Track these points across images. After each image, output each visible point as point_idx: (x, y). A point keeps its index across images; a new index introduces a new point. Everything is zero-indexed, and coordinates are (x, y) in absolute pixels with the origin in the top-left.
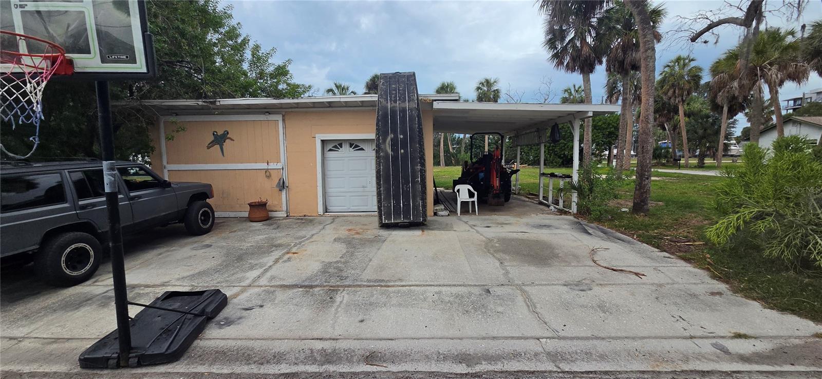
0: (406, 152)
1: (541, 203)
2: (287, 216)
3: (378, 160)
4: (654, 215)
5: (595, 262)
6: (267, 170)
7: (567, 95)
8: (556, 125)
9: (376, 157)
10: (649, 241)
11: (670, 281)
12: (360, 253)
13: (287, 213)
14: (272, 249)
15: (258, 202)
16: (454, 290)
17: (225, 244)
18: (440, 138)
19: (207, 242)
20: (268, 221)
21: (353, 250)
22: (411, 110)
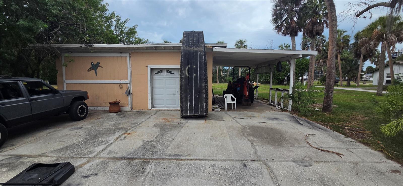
0: (197, 75)
1: (270, 104)
2: (131, 110)
3: (181, 80)
4: (335, 113)
5: (309, 144)
6: (120, 84)
7: (281, 49)
8: (280, 62)
9: (180, 78)
10: (337, 130)
11: (361, 160)
12: (167, 135)
13: (131, 108)
14: (116, 131)
15: (115, 102)
17: (90, 127)
18: (217, 69)
20: (120, 113)
21: (164, 132)
22: (200, 52)
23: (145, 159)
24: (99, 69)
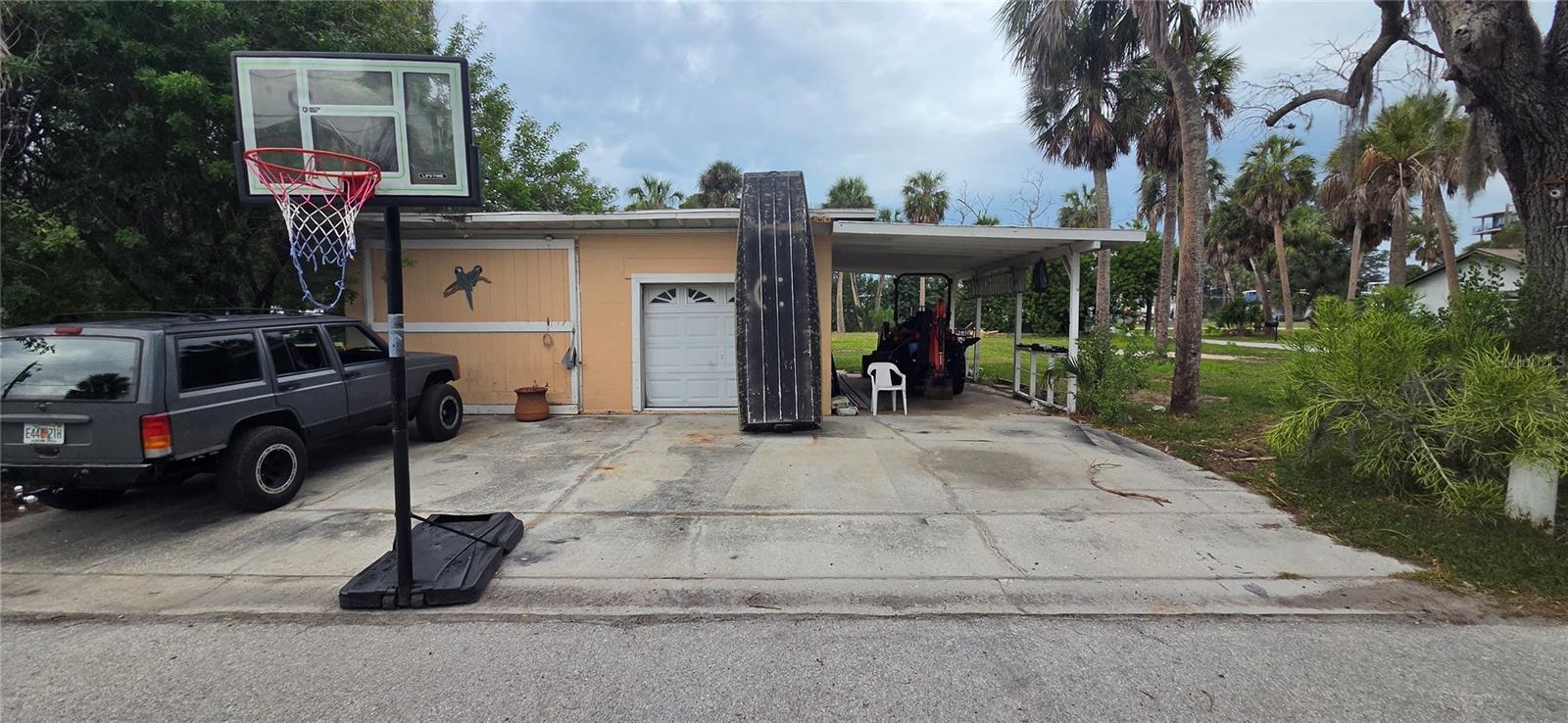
0: (788, 305)
1: (1017, 397)
2: (579, 413)
3: (740, 319)
4: (1207, 416)
5: (1094, 483)
6: (546, 334)
7: (1070, 204)
8: (1042, 262)
9: (737, 313)
10: (1186, 455)
11: (1206, 509)
12: (716, 469)
13: (580, 408)
14: (569, 463)
15: (532, 388)
16: (872, 520)
17: (487, 454)
18: (837, 280)
19: (458, 451)
20: (550, 421)
21: (703, 464)
22: (796, 235)
23: (678, 514)
24: (479, 289)
